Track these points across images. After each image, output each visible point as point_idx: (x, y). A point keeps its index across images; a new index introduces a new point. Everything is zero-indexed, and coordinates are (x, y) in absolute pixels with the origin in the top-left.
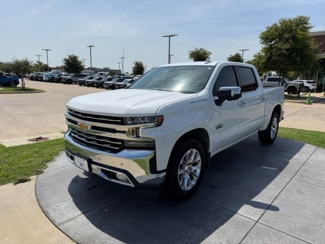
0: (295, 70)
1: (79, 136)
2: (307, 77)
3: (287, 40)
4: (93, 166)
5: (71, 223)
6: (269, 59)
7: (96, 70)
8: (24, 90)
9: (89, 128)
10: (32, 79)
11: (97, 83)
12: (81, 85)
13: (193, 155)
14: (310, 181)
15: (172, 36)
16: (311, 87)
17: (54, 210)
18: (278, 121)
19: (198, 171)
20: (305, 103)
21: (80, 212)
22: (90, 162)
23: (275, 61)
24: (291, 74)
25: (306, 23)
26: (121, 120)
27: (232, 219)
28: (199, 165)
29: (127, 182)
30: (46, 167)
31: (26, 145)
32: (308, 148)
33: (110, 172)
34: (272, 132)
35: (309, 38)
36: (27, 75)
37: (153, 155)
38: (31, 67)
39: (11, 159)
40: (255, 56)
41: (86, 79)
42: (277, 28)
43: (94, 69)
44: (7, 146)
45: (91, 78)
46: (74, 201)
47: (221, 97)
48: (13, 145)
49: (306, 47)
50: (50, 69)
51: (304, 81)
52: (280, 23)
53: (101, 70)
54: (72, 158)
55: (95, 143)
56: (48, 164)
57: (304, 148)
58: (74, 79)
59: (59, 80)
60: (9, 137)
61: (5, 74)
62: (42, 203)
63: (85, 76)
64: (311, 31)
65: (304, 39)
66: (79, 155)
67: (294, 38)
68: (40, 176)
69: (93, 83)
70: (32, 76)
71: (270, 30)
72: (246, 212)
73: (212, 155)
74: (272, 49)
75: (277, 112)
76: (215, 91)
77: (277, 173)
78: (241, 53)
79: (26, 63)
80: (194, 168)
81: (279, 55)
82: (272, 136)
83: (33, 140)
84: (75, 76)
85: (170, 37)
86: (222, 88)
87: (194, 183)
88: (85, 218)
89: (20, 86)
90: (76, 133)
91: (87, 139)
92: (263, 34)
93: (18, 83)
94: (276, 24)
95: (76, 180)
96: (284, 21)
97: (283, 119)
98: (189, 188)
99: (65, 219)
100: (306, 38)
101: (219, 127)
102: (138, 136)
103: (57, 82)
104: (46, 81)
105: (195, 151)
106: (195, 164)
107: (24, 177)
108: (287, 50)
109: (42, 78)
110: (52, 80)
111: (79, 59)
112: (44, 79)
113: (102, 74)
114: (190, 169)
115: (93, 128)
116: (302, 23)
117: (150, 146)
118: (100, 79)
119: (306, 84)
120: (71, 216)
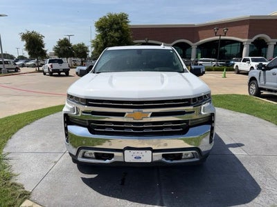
3: (117, 30)
25: (127, 19)
26: (188, 102)
29: (192, 158)
42: (106, 20)
52: (108, 16)
55: (150, 131)
64: (130, 24)
67: (121, 28)
68: (35, 198)
71: (102, 20)
86: (194, 67)
92: (97, 23)
94: (105, 17)
96: (111, 15)
108: (118, 38)
116: (124, 18)
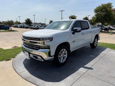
0: (107, 22)
1: (26, 45)
2: (112, 25)
3: (104, 12)
4: (31, 55)
5: (23, 73)
6: (97, 19)
7: (36, 24)
8: (11, 31)
9: (29, 42)
10: (14, 27)
11: (36, 28)
12: (31, 29)
13: (64, 51)
14: (106, 60)
15: (63, 11)
16: (113, 28)
17: (18, 69)
18: (98, 40)
19: (66, 56)
20: (110, 34)
21: (26, 70)
22: (29, 53)
23: (99, 19)
24: (106, 24)
25: (111, 5)
26: (39, 39)
27: (76, 72)
28: (67, 54)
29: (41, 59)
30: (16, 56)
31: (11, 49)
32: (108, 49)
33: (36, 56)
34: (95, 44)
35: (112, 11)
36: (13, 26)
37: (49, 51)
38: (14, 23)
39: (5, 53)
40: (92, 17)
41: (33, 27)
42: (100, 7)
43: (36, 23)
44: (4, 49)
45: (35, 26)
46: (24, 66)
47: (74, 31)
48: (6, 49)
49: (111, 14)
50: (21, 23)
51: (111, 26)
52: (101, 5)
53: (38, 24)
54: (24, 52)
55: (31, 47)
56: (17, 55)
57: (107, 49)
58: (29, 27)
59: (23, 27)
60: (5, 46)
61: (5, 25)
62: (14, 67)
63: (33, 26)
65: (110, 11)
66: (26, 51)
67: (106, 11)
68: (14, 58)
69: (35, 28)
70: (14, 26)
71: (98, 8)
72: (82, 70)
73: (71, 51)
74: (98, 15)
75: (97, 37)
76: (72, 29)
77: (95, 58)
78: (88, 17)
79: (12, 21)
80: (65, 55)
81: (101, 17)
82: (95, 45)
83: (13, 47)
84: (29, 26)
85: (62, 11)
86: (74, 28)
87: (64, 60)
88: (28, 71)
89: (10, 29)
90: (25, 44)
91: (29, 46)
92: (95, 9)
93: (9, 28)
94: (100, 6)
95: (26, 60)
96: (103, 5)
97: (99, 39)
98: (63, 62)
99: (21, 72)
100: (111, 11)
101: (74, 42)
102: (44, 45)
103: (23, 28)
104: (19, 28)
105: (65, 49)
106: (65, 54)
107: (9, 59)
108: (104, 15)
109: (18, 26)
110: (21, 27)
111: (30, 20)
112: (18, 27)
113: (38, 25)
114: (63, 56)
115: (30, 42)
116: (109, 5)
117: (48, 48)
118: (38, 27)
119: (111, 27)
120: (23, 71)
